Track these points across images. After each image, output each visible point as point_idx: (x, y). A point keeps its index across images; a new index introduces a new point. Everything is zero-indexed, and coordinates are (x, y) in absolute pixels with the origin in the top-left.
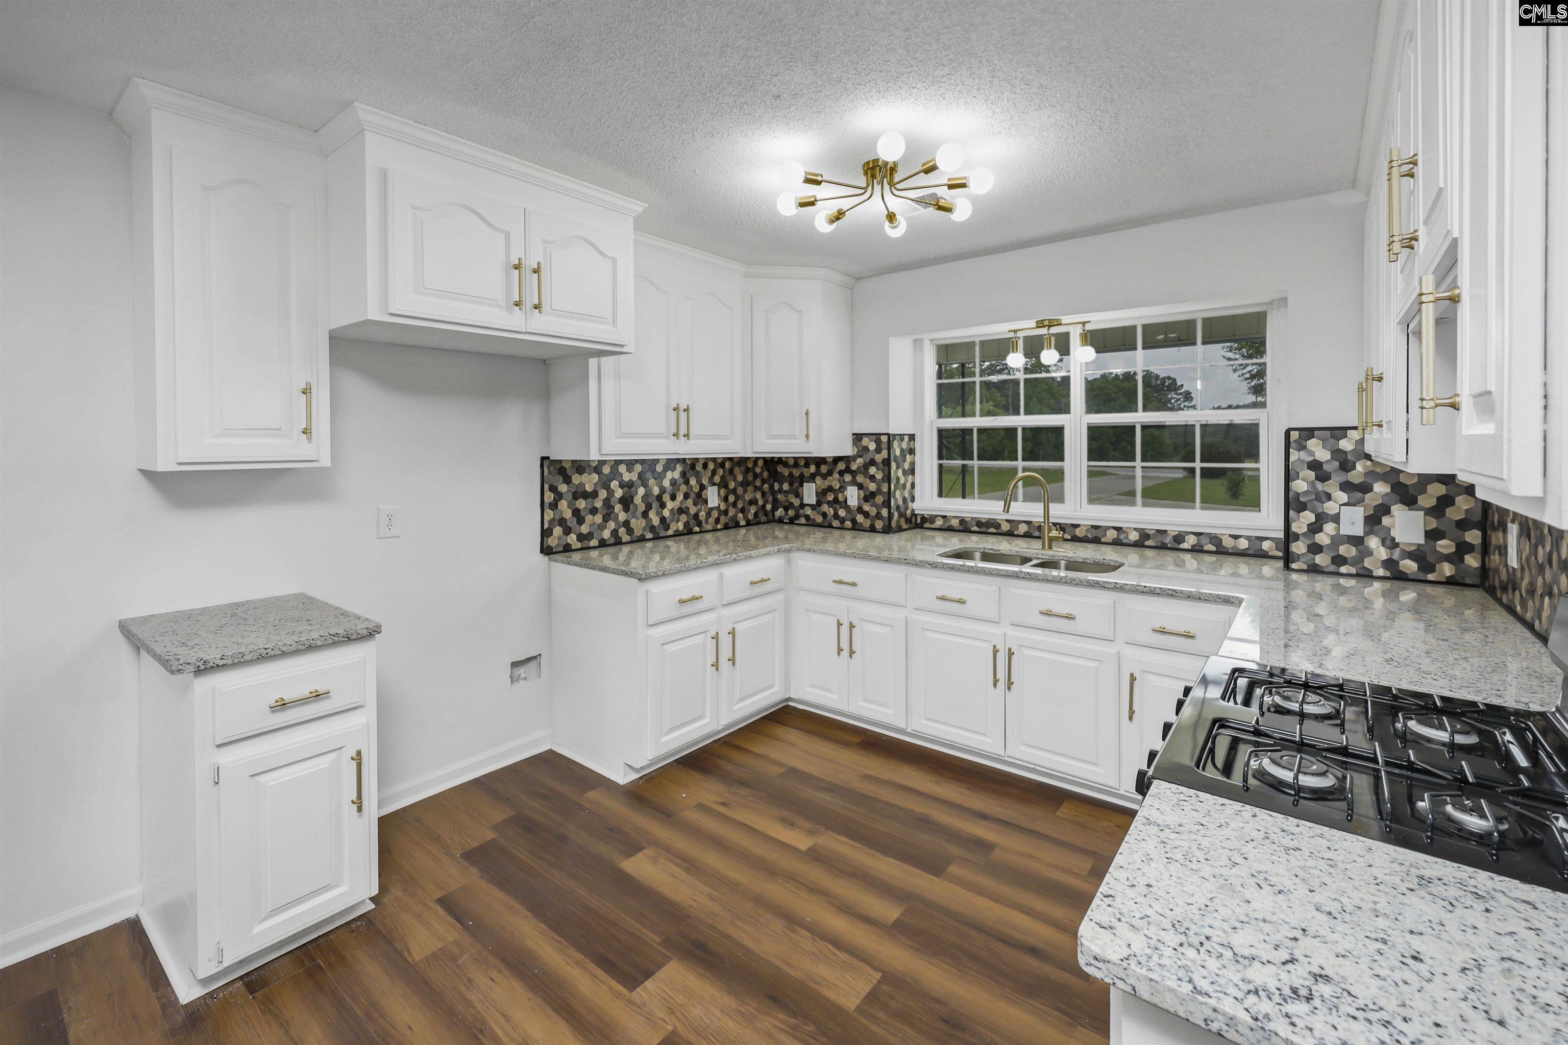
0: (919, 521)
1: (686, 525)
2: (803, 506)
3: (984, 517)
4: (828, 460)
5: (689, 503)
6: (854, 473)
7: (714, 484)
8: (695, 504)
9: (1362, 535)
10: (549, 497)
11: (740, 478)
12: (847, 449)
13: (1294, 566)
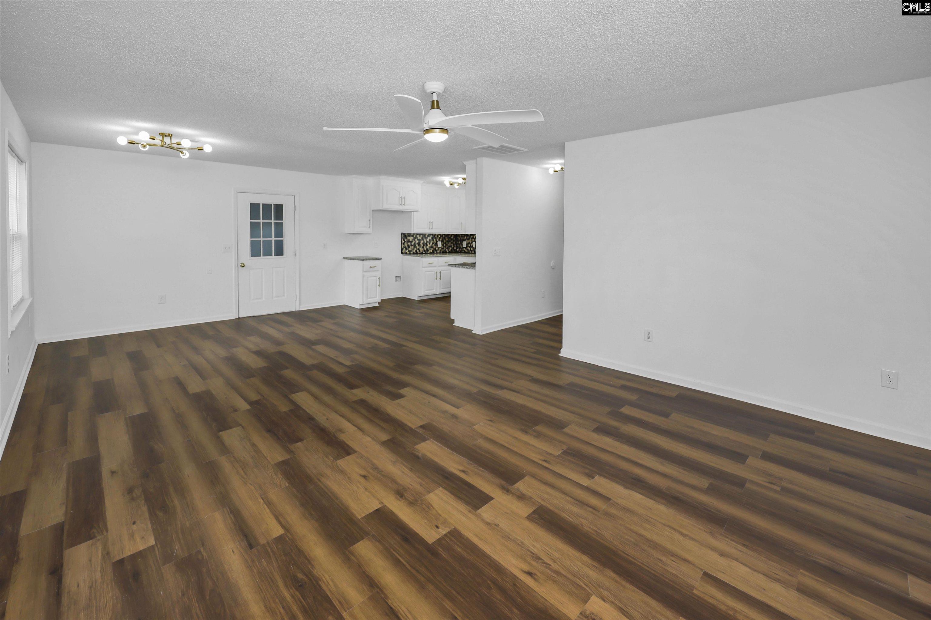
1: (433, 251)
2: (463, 248)
4: (469, 235)
5: (434, 245)
7: (440, 241)
8: (435, 246)
10: (403, 242)
11: (447, 240)
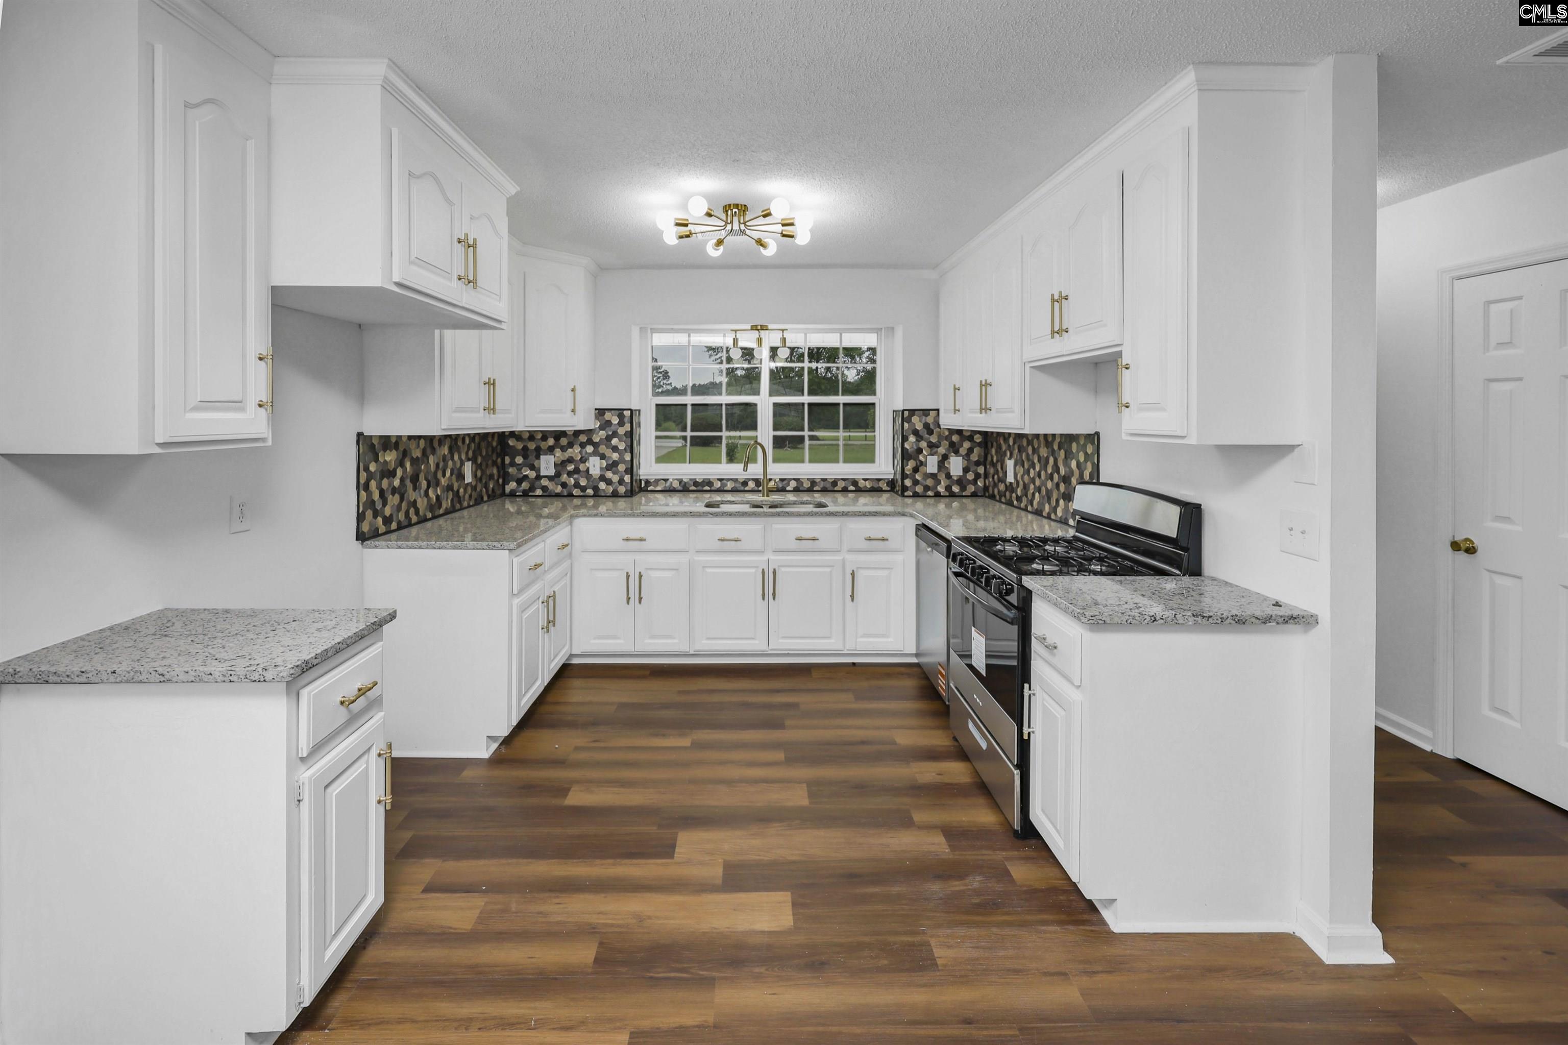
0: (643, 485)
1: (452, 501)
2: (539, 477)
3: (699, 479)
4: (568, 433)
5: (454, 478)
6: (596, 445)
7: (469, 460)
8: (457, 481)
9: (936, 472)
10: (363, 475)
11: (483, 453)
12: (593, 424)
13: (906, 494)
